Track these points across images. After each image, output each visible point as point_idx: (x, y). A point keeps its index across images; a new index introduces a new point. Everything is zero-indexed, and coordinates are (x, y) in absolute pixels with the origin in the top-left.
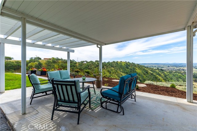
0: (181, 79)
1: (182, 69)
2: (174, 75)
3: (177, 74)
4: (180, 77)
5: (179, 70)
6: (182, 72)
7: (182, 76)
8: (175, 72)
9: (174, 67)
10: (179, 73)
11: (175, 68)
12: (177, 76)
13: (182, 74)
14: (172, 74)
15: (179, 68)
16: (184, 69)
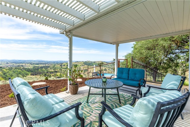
0: (21, 74)
1: (21, 65)
2: (14, 72)
3: (17, 70)
4: (20, 73)
5: (19, 67)
6: (22, 68)
7: (22, 72)
8: (15, 69)
9: (13, 64)
10: (19, 69)
11: (15, 64)
12: (16, 73)
13: (21, 70)
14: (12, 71)
15: (19, 64)
16: (23, 66)
